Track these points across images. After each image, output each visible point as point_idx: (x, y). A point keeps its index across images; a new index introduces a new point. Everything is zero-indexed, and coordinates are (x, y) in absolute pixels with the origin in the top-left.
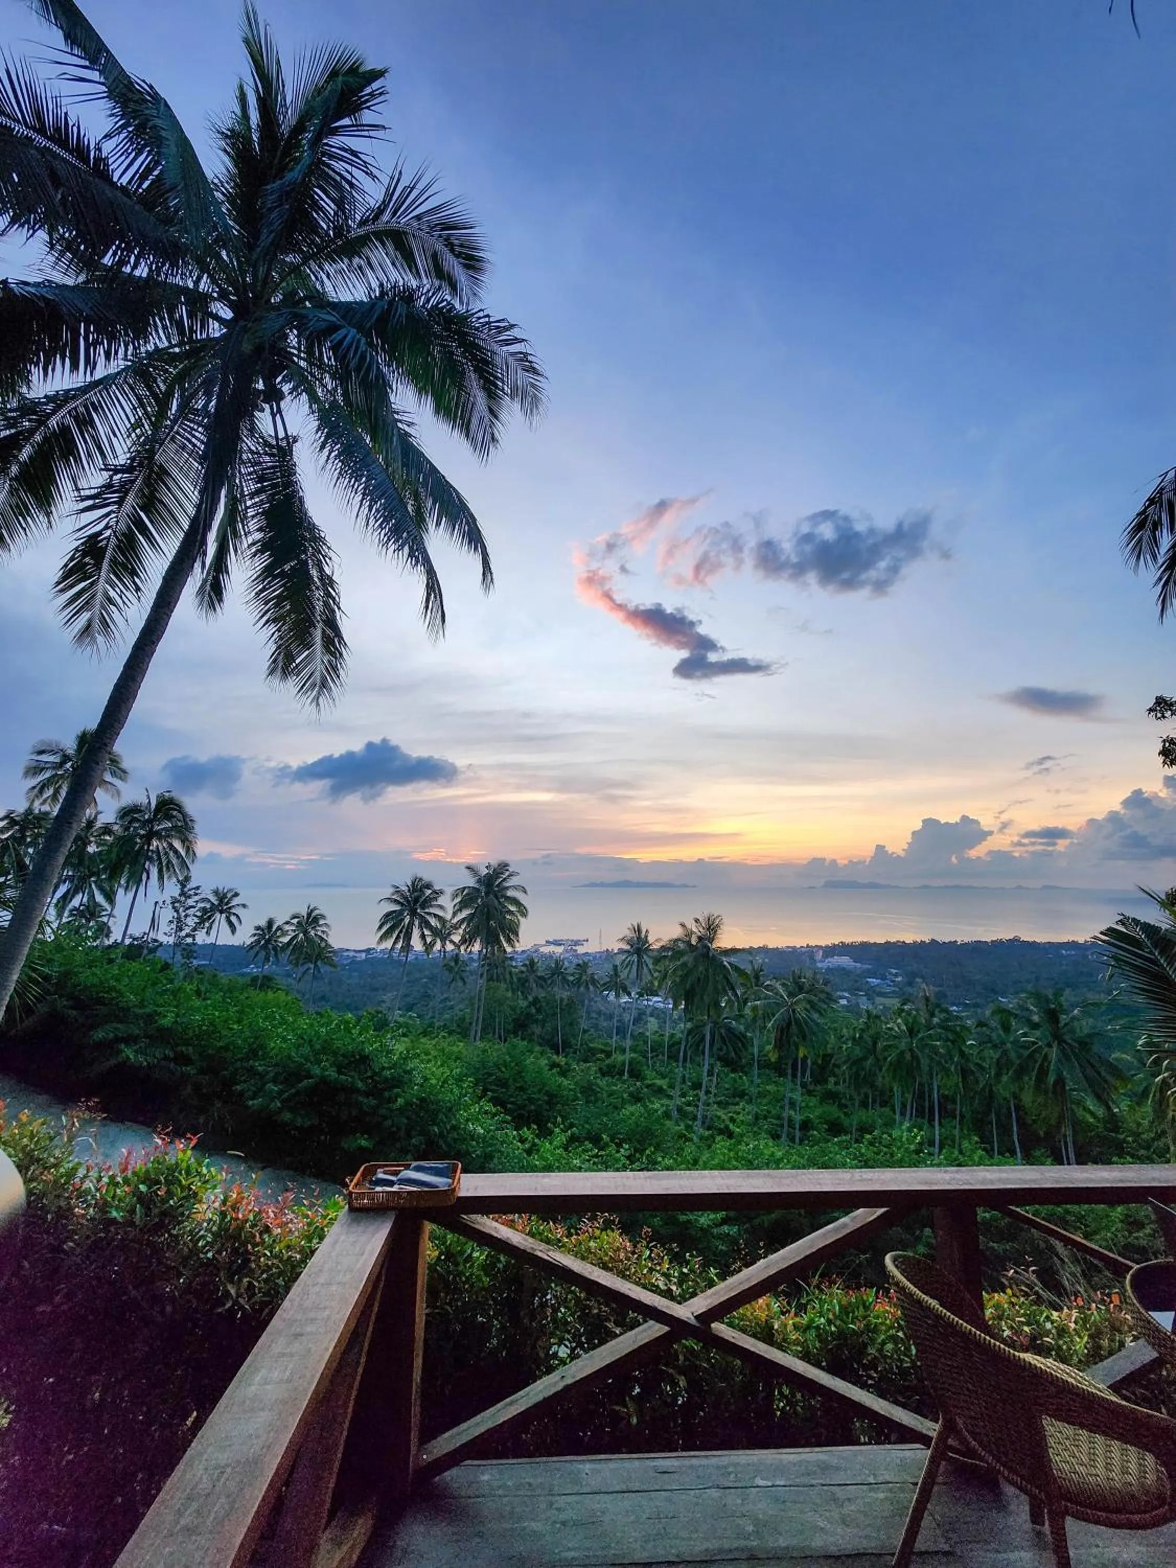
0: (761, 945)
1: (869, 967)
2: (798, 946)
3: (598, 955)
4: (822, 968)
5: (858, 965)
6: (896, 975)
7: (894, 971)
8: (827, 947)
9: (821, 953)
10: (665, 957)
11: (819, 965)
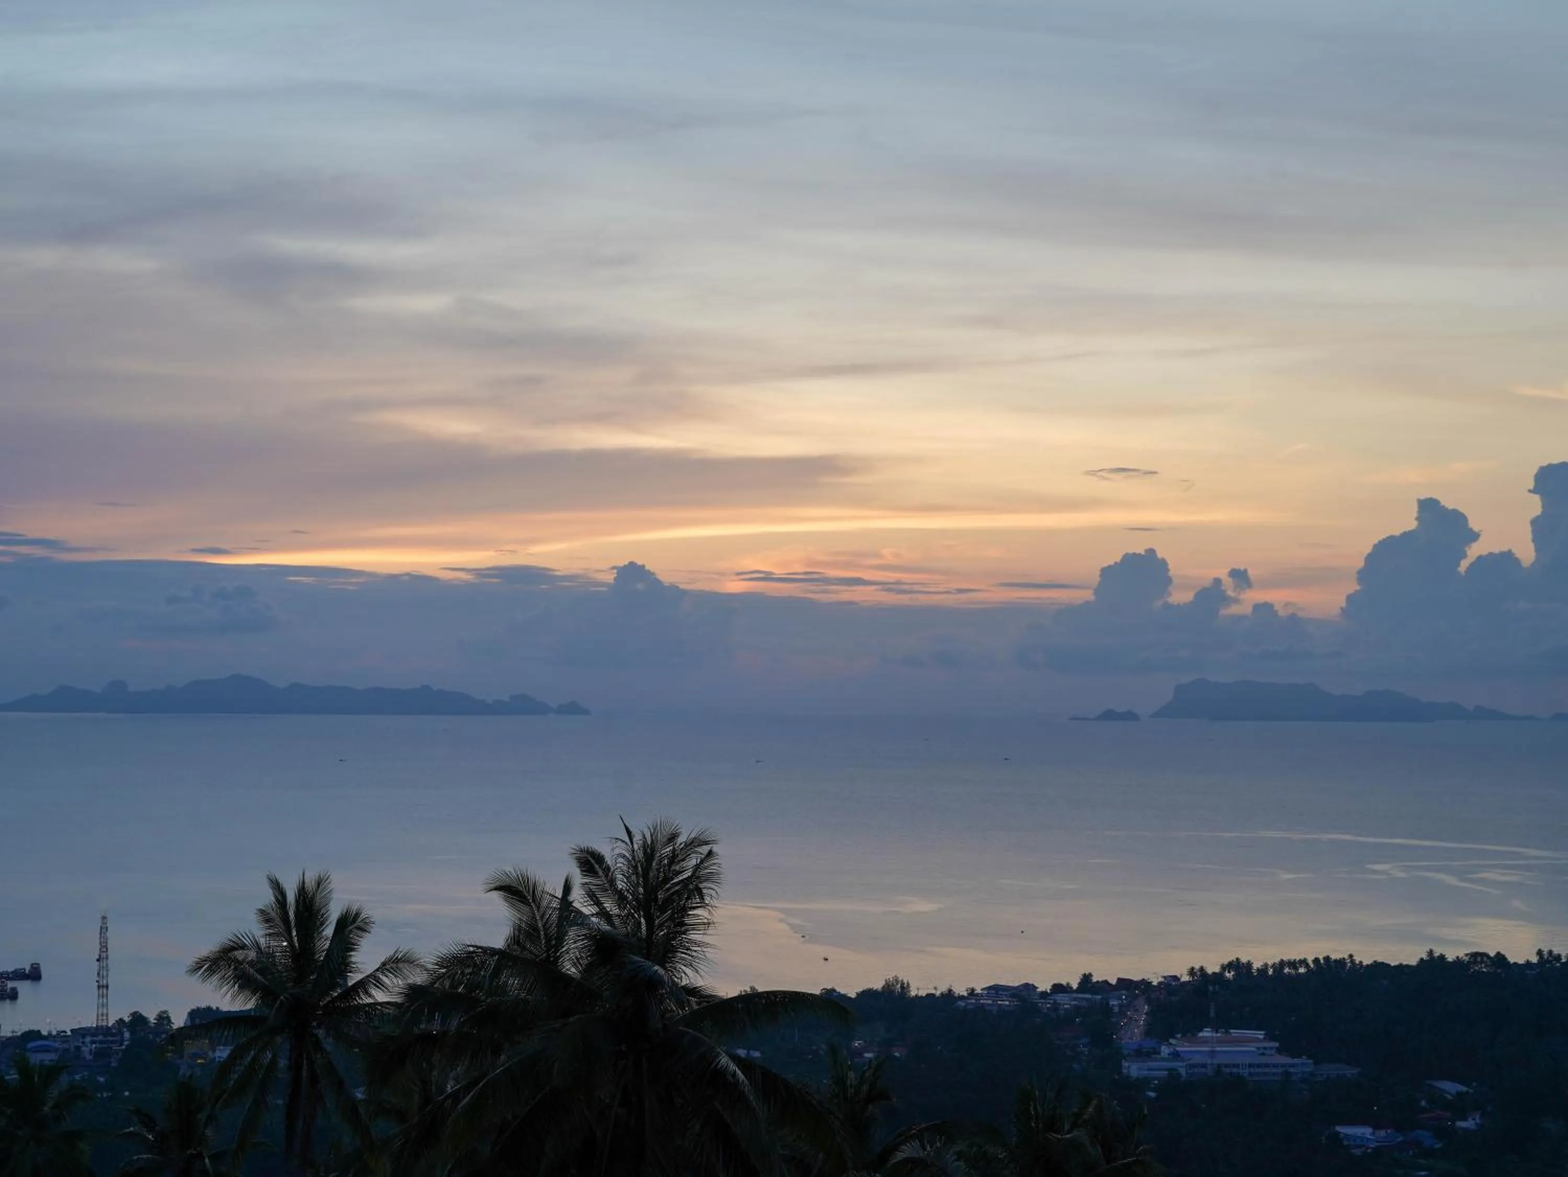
0: (878, 985)
1: (1351, 1072)
2: (1044, 986)
3: (88, 1049)
4: (1143, 1083)
5: (1302, 1065)
6: (1460, 1107)
7: (1450, 1088)
8: (1171, 984)
9: (1141, 1016)
10: (427, 1040)
11: (1133, 1069)
